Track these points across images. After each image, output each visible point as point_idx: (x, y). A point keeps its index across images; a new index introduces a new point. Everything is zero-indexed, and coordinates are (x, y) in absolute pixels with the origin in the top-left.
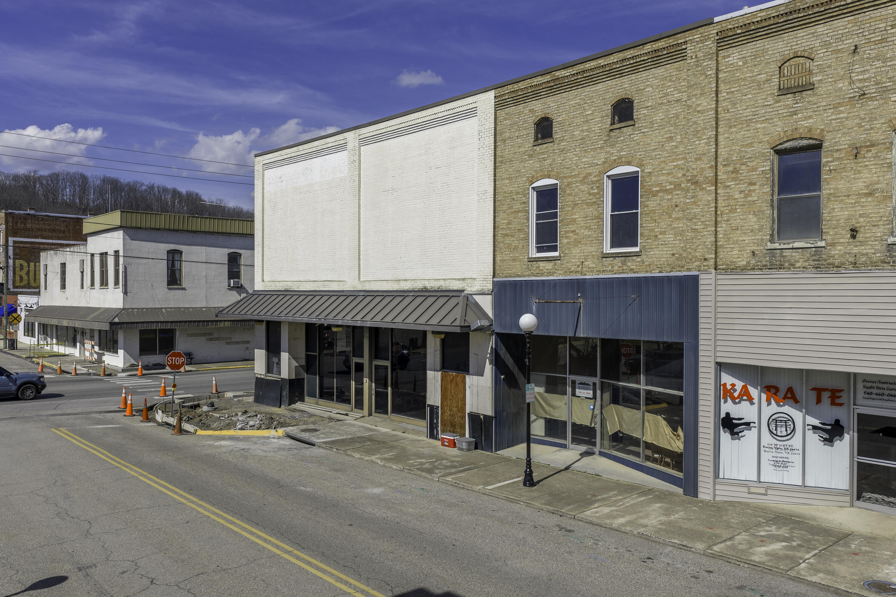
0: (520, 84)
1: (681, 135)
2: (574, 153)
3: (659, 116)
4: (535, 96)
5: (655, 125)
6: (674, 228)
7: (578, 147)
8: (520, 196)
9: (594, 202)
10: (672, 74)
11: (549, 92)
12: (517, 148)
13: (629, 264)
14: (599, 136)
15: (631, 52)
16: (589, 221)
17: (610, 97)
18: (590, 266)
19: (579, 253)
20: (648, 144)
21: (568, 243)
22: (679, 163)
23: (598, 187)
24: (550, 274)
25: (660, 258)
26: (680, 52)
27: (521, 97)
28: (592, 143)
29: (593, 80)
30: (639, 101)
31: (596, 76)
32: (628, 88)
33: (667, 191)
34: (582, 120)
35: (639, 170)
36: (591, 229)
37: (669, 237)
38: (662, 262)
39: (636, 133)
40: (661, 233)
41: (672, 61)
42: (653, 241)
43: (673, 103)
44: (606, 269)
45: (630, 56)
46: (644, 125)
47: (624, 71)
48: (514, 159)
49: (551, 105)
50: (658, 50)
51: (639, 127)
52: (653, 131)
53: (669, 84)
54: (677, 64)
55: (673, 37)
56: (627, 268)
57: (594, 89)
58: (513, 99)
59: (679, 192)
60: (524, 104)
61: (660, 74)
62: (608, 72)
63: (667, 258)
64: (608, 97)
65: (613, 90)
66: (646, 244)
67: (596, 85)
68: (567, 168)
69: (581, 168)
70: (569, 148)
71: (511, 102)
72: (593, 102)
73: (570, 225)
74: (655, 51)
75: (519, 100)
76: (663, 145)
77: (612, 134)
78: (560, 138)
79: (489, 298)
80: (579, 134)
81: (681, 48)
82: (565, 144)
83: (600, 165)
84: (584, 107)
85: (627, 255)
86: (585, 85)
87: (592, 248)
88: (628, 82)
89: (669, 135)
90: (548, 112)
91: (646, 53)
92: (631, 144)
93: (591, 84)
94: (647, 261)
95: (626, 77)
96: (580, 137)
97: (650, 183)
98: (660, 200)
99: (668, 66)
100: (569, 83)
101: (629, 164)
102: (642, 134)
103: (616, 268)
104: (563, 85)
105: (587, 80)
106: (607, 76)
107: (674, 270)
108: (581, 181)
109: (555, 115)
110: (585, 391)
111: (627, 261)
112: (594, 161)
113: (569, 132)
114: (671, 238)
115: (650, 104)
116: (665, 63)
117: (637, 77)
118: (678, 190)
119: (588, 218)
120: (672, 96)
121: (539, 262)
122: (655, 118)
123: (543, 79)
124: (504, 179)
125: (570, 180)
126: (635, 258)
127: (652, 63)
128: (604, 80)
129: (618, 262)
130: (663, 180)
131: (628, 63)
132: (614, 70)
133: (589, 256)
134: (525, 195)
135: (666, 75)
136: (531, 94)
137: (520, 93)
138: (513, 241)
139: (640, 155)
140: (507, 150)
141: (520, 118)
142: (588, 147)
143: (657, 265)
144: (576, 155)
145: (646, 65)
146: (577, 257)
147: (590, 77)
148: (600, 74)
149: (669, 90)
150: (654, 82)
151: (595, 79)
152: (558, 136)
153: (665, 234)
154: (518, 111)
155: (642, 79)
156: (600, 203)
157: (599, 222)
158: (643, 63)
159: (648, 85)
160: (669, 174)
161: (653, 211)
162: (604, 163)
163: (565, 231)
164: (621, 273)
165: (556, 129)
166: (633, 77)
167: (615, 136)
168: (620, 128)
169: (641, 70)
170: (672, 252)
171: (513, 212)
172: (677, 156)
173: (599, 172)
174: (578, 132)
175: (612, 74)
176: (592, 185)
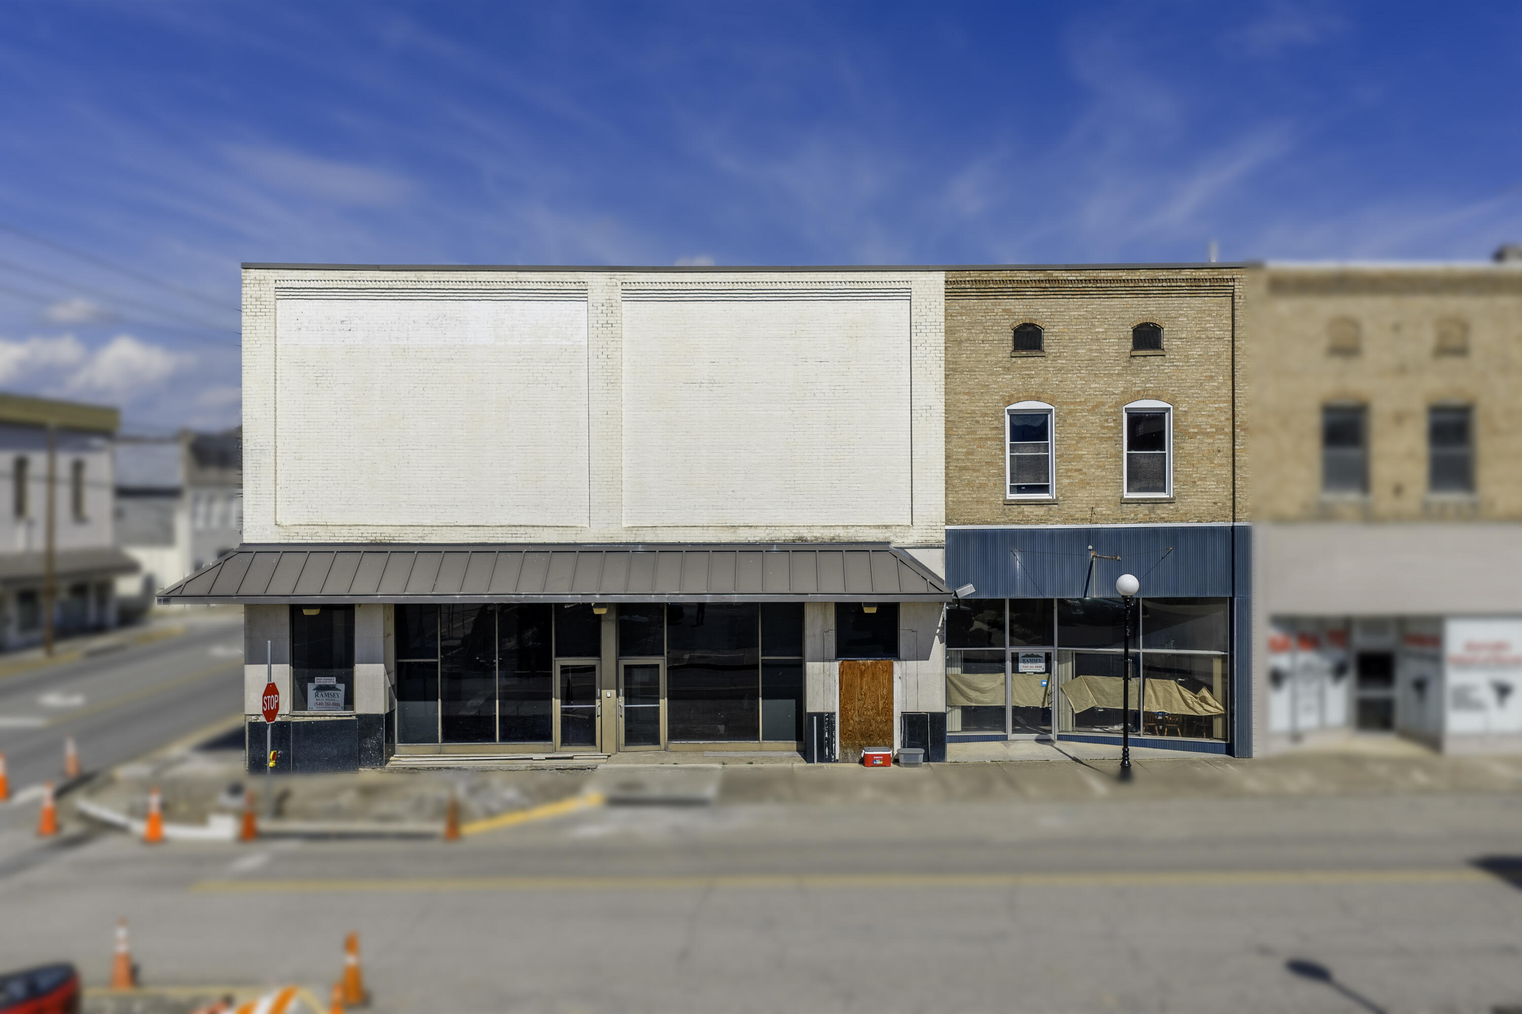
0: (992, 274)
1: (1223, 376)
2: (1079, 375)
3: (1196, 351)
4: (1016, 293)
5: (1192, 360)
6: (1217, 475)
7: (1084, 369)
8: (990, 419)
9: (1110, 438)
10: (1212, 308)
11: (1039, 293)
12: (983, 356)
13: (1159, 512)
14: (1115, 360)
15: (1164, 273)
16: (1103, 460)
17: (1130, 318)
18: (1104, 512)
19: (1087, 497)
20: (1182, 380)
21: (1070, 484)
22: (1221, 405)
23: (1114, 420)
24: (1040, 521)
25: (1199, 506)
26: (1225, 288)
27: (993, 290)
28: (1106, 367)
29: (1108, 292)
30: (1170, 329)
31: (1113, 289)
32: (1155, 312)
33: (1207, 434)
34: (1090, 337)
35: (1171, 407)
36: (1105, 469)
37: (1211, 484)
38: (1202, 511)
39: (1167, 364)
40: (1200, 479)
41: (1213, 295)
42: (1191, 487)
43: (1213, 339)
44: (1127, 517)
45: (1162, 278)
46: (1176, 357)
47: (1151, 292)
48: (977, 370)
49: (1040, 310)
50: (1199, 279)
51: (1171, 359)
52: (1189, 366)
53: (1208, 318)
54: (1217, 298)
55: (1217, 270)
56: (1157, 516)
57: (1106, 303)
58: (978, 290)
59: (1222, 437)
60: (995, 301)
61: (1197, 305)
62: (1131, 289)
63: (1208, 506)
64: (1128, 316)
65: (1134, 310)
66: (1182, 490)
67: (1110, 300)
68: (1068, 392)
69: (1090, 395)
70: (1070, 368)
71: (972, 294)
72: (1106, 318)
73: (1073, 462)
74: (1195, 279)
75: (988, 294)
76: (1201, 383)
77: (1134, 361)
78: (1056, 353)
79: (940, 554)
80: (1085, 354)
81: (1227, 284)
82: (1064, 362)
83: (1117, 394)
84: (1092, 322)
85: (1158, 502)
86: (1094, 296)
87: (1106, 491)
88: (1155, 306)
89: (1210, 374)
90: (1034, 317)
91: (1183, 279)
92: (1161, 377)
93: (1104, 296)
94: (1181, 509)
95: (1151, 299)
96: (1087, 357)
97: (1186, 423)
98: (1199, 443)
99: (1206, 298)
100: (1073, 289)
101: (1158, 398)
102: (1175, 368)
103: (1141, 515)
104: (1063, 289)
105: (1099, 291)
106: (1128, 292)
107: (1217, 520)
108: (1089, 411)
109: (1048, 324)
110: (1034, 665)
111: (1155, 508)
112: (1108, 389)
113: (1070, 348)
114: (1212, 485)
115: (1184, 336)
116: (1203, 295)
117: (1166, 302)
118: (1221, 434)
119: (1101, 456)
120: (1212, 333)
121: (1022, 506)
122: (1191, 353)
123: (1031, 275)
124: (960, 393)
125: (1072, 407)
126: (1167, 505)
127: (1189, 292)
128: (1122, 296)
129: (1143, 509)
130: (1202, 422)
131: (1160, 285)
132: (1139, 288)
133: (1102, 501)
134: (997, 419)
135: (1204, 308)
136: (1011, 290)
137: (992, 286)
138: (977, 477)
139: (1173, 390)
140: (965, 356)
141: (988, 318)
142: (1099, 371)
143: (1195, 514)
144: (1082, 379)
145: (1181, 292)
146: (1085, 502)
147: (1104, 289)
148: (1120, 289)
149: (1208, 325)
150: (1189, 312)
151: (1111, 292)
152: (1051, 351)
153: (1206, 481)
154: (984, 307)
155: (1173, 306)
156: (1118, 439)
157: (1117, 461)
158: (1178, 288)
159: (1182, 314)
160: (1209, 416)
161: (1191, 455)
162: (1123, 392)
163: (1065, 469)
164: (1147, 522)
165: (1048, 341)
166: (1162, 301)
167: (1138, 363)
168: (1145, 356)
169: (1173, 295)
170: (1214, 501)
171: (976, 439)
172: (1219, 397)
173: (1116, 403)
174: (1084, 351)
175: (1136, 292)
176: (1107, 417)
